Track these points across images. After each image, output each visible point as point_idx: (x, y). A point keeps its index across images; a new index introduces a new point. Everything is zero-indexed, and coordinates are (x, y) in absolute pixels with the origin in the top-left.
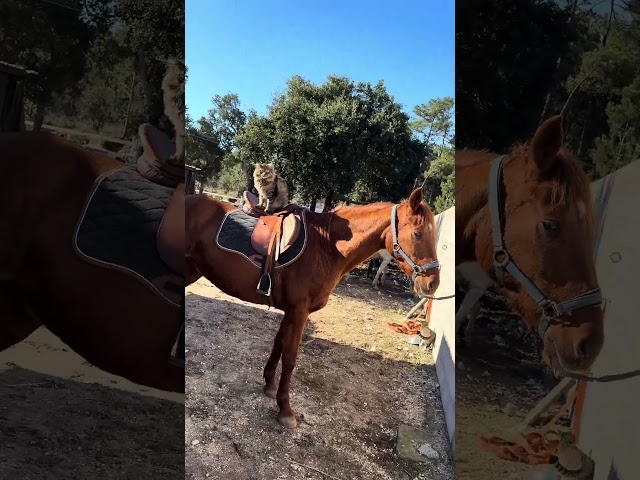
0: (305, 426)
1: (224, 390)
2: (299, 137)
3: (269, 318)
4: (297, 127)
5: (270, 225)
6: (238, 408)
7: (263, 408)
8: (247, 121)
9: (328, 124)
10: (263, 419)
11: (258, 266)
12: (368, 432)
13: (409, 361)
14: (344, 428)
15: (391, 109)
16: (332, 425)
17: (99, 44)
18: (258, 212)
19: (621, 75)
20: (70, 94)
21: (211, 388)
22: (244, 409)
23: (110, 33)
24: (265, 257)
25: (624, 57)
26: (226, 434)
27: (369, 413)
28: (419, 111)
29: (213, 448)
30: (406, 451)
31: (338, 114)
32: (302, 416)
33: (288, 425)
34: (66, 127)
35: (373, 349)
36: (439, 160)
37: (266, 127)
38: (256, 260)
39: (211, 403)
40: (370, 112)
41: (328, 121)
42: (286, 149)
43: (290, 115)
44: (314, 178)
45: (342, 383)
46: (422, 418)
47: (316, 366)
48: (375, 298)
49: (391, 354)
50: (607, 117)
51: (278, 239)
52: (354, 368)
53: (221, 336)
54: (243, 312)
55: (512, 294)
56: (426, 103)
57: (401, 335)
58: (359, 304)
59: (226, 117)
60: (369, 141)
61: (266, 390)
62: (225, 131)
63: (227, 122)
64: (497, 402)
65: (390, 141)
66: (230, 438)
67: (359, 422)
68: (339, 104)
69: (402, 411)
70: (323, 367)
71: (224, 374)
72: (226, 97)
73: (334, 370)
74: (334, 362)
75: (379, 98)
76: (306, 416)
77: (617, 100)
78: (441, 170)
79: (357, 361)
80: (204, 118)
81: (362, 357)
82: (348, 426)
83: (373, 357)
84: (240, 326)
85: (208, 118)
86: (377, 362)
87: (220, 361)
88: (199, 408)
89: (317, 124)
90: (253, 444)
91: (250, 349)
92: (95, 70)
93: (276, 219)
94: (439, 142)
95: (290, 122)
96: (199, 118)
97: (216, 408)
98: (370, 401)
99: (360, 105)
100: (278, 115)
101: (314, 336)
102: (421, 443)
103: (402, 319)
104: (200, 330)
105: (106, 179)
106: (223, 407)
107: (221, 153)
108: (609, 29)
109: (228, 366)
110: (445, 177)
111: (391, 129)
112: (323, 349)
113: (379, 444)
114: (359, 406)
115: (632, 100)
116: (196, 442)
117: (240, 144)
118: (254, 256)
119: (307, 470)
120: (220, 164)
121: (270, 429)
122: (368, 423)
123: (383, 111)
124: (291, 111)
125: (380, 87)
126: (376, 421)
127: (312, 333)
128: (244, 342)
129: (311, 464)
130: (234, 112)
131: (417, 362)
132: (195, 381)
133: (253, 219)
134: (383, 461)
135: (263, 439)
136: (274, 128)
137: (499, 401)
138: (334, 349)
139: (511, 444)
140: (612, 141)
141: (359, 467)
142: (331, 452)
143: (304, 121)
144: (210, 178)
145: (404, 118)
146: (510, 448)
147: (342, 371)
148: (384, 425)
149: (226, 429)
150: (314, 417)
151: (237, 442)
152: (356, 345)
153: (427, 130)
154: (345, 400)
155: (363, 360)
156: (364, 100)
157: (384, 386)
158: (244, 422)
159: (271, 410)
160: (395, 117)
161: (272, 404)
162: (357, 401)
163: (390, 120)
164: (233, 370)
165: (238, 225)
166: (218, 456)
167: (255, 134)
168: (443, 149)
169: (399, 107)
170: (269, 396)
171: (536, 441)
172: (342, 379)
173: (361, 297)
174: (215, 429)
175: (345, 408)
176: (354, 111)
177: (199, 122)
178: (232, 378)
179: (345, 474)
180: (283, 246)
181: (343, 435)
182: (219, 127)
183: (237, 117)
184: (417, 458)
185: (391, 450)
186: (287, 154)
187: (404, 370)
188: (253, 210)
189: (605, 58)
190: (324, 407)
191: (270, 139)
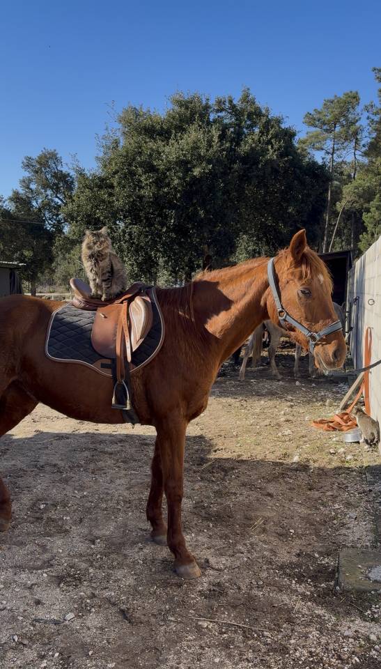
0: (211, 572)
1: (99, 546)
2: (147, 192)
3: (146, 444)
4: (142, 179)
5: (112, 317)
6: (120, 566)
7: (153, 561)
8: (76, 184)
9: (185, 165)
10: (155, 573)
11: (108, 373)
12: (299, 565)
13: (347, 465)
14: (265, 567)
15: (267, 126)
16: (249, 565)
17: (59, 240)
18: (93, 303)
19: (368, 195)
20: (48, 273)
21: (82, 547)
22: (128, 566)
23: (64, 233)
24: (114, 360)
25: (368, 184)
26: (108, 600)
27: (299, 542)
28: (312, 120)
29: (94, 620)
30: (352, 580)
31: (195, 148)
32: (207, 561)
33: (188, 574)
34: (51, 292)
35: (296, 459)
36: (355, 183)
37: (100, 187)
38: (103, 366)
39: (83, 565)
40: (238, 138)
41: (182, 161)
42: (134, 212)
43: (130, 165)
44: (180, 244)
45: (257, 510)
46: (371, 537)
47: (218, 494)
48: (292, 391)
49: (321, 461)
50: (364, 222)
51: (127, 333)
52: (271, 488)
53: (87, 479)
54: (113, 442)
55: (292, 333)
56: (320, 107)
57: (333, 434)
58: (270, 403)
59: (46, 186)
60: (244, 178)
61: (153, 538)
62: (48, 204)
63: (49, 192)
64: (322, 400)
65: (275, 171)
66: (114, 604)
67: (285, 555)
68: (193, 134)
69: (343, 531)
70: (228, 494)
71: (96, 527)
72: (40, 158)
73: (244, 496)
74: (244, 485)
75: (248, 114)
76: (213, 561)
77: (368, 211)
78: (360, 197)
79: (274, 479)
80: (16, 193)
81: (282, 471)
82: (270, 563)
83: (296, 470)
84: (110, 462)
85: (21, 191)
86: (302, 475)
87: (89, 511)
88: (69, 575)
89: (169, 170)
90: (145, 606)
91: (128, 489)
92: (61, 256)
93: (119, 307)
94: (349, 158)
95: (132, 174)
96: (10, 194)
97: (91, 570)
98: (298, 526)
99: (223, 131)
100: (114, 168)
101: (213, 456)
102: (371, 567)
103: (333, 413)
104: (57, 477)
105: (57, 314)
106: (100, 567)
107: (50, 237)
108: (356, 170)
109: (100, 515)
110: (366, 205)
111: (271, 154)
112: (226, 471)
113: (315, 578)
114: (283, 536)
115: (377, 209)
116: (70, 616)
117: (71, 217)
118: (99, 362)
119: (221, 627)
120: (51, 252)
121: (166, 584)
122: (298, 555)
123: (257, 130)
124: (130, 159)
125: (246, 99)
126: (309, 550)
127: (209, 452)
128: (118, 482)
129: (226, 617)
130: (55, 175)
131: (359, 464)
132: (59, 542)
133: (87, 313)
134: (321, 598)
135: (158, 598)
136: (112, 186)
137: (323, 399)
138: (243, 468)
139: (332, 422)
140: (370, 236)
141: (289, 611)
142: (251, 598)
143: (151, 168)
144: (42, 273)
145: (289, 135)
146: (331, 424)
147: (254, 495)
148: (320, 553)
149: (107, 594)
150: (223, 560)
151: (123, 607)
152: (271, 457)
153: (329, 145)
154: (264, 531)
155: (283, 475)
156: (226, 121)
157: (315, 504)
158: (131, 581)
159: (164, 561)
160: (276, 136)
161: (165, 552)
162: (279, 530)
163: (269, 142)
164: (108, 519)
165: (71, 326)
166: (102, 628)
167: (89, 199)
168: (356, 166)
169: (279, 121)
170: (159, 543)
171: (345, 417)
172: (256, 505)
173: (272, 394)
174: (94, 596)
175: (265, 542)
176: (216, 139)
177: (11, 199)
178: (108, 529)
179: (272, 621)
180: (134, 341)
181: (264, 575)
182: (40, 201)
183: (62, 182)
184: (367, 585)
185: (332, 583)
186: (136, 219)
187: (341, 479)
188: (87, 302)
189: (356, 188)
190: (235, 545)
191: (109, 202)
